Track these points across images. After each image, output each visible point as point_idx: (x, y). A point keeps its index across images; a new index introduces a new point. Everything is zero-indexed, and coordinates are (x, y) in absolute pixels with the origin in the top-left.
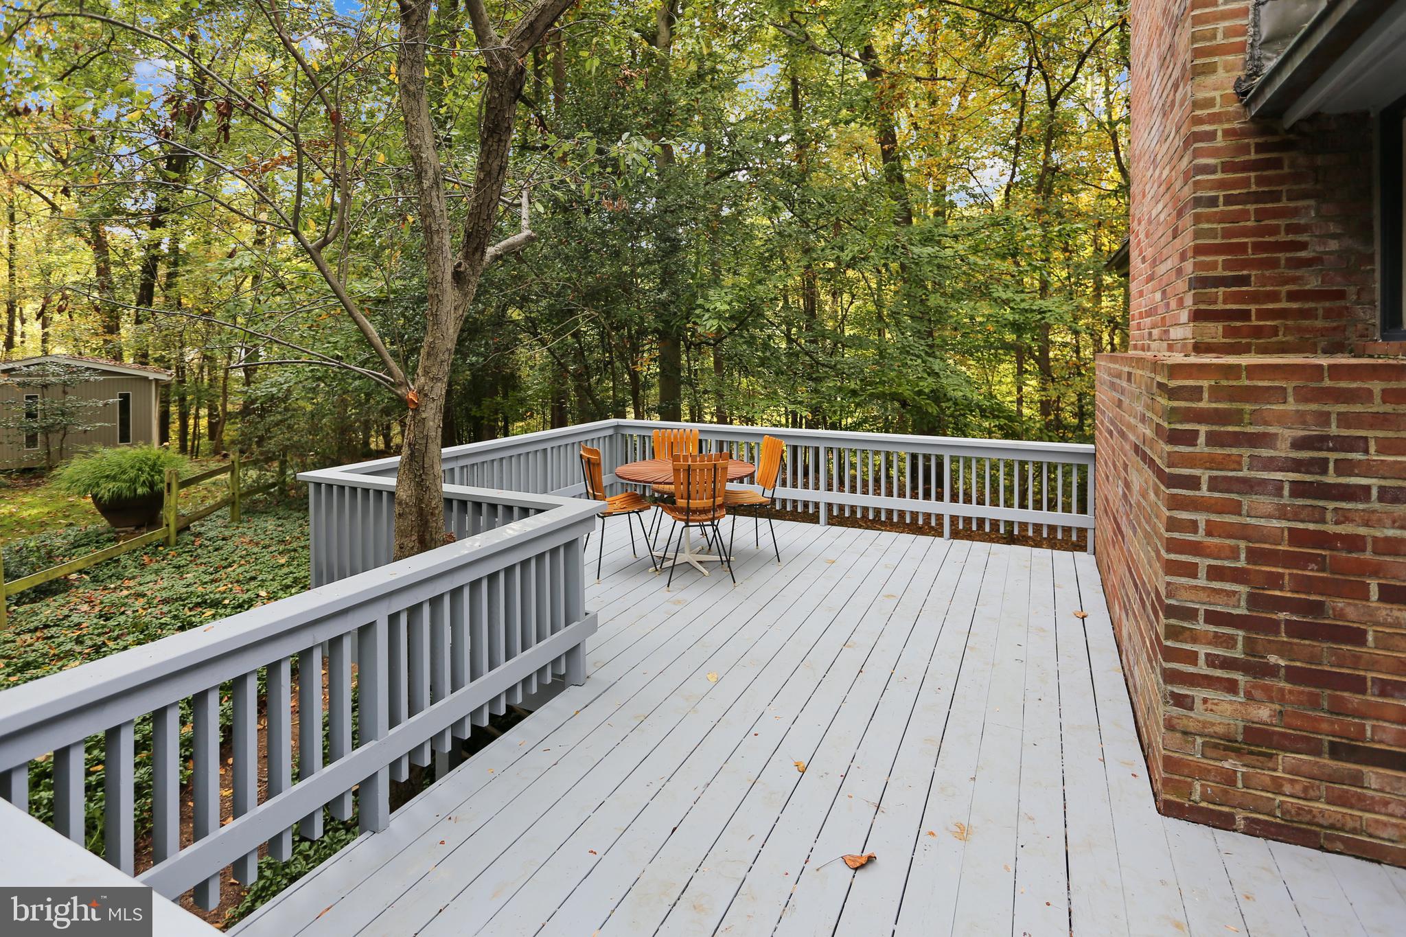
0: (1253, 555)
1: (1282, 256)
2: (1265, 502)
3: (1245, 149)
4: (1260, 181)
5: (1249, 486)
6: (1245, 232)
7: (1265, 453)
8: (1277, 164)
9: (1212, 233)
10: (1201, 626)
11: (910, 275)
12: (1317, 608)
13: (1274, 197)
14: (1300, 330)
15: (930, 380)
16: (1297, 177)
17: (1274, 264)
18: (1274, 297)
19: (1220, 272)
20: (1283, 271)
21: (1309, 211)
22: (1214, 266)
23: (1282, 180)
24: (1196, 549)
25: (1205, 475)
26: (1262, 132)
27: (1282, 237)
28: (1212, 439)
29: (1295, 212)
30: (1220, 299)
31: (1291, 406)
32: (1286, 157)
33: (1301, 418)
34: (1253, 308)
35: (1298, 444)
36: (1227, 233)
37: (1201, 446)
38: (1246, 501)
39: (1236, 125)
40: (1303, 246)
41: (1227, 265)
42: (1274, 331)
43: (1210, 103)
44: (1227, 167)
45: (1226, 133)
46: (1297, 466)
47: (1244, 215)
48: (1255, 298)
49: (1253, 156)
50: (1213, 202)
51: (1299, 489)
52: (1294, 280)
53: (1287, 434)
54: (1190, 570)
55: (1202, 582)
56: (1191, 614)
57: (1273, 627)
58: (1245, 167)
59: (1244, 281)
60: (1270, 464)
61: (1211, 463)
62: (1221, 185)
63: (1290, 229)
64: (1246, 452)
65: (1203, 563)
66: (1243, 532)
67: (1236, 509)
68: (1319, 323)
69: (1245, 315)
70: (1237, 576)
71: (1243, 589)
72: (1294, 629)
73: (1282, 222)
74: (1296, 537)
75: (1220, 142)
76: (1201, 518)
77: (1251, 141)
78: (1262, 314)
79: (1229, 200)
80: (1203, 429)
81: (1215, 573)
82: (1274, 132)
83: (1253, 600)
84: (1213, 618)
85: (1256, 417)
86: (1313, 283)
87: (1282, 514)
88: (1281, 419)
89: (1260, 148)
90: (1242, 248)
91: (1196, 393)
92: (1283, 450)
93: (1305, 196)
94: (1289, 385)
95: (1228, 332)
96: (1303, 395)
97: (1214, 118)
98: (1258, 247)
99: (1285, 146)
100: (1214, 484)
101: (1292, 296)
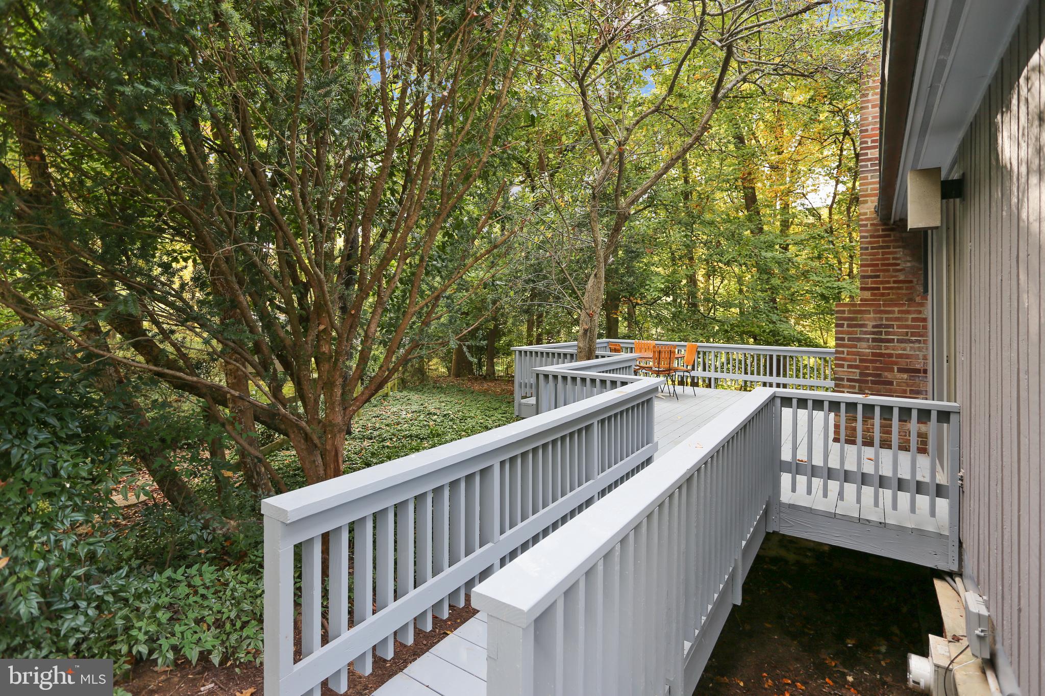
0: (861, 361)
1: (891, 268)
2: (864, 344)
3: (878, 230)
4: (883, 242)
5: (859, 340)
6: (878, 259)
7: (864, 329)
8: (889, 236)
9: (866, 260)
10: (845, 383)
11: (764, 270)
12: (879, 376)
13: (888, 247)
14: (898, 294)
15: (771, 326)
16: (895, 241)
17: (888, 271)
18: (888, 282)
19: (869, 273)
20: (891, 273)
21: (900, 253)
22: (867, 271)
23: (891, 241)
24: (844, 359)
25: (846, 337)
26: (884, 224)
27: (891, 261)
28: (849, 326)
29: (895, 253)
30: (870, 283)
31: (872, 315)
32: (892, 233)
33: (875, 319)
34: (881, 286)
35: (874, 327)
36: (872, 260)
37: (845, 328)
38: (858, 344)
39: (875, 222)
40: (898, 265)
41: (872, 271)
42: (889, 294)
43: (865, 214)
44: (872, 237)
45: (871, 225)
46: (873, 333)
47: (878, 254)
48: (882, 282)
49: (881, 233)
50: (867, 249)
51: (874, 340)
52: (895, 276)
53: (871, 324)
54: (842, 366)
55: (845, 369)
56: (842, 379)
57: (867, 382)
58: (879, 236)
59: (878, 276)
60: (866, 333)
61: (848, 333)
62: (870, 243)
63: (894, 259)
64: (859, 329)
65: (846, 363)
66: (858, 354)
67: (856, 347)
68: (904, 291)
69: (878, 289)
70: (856, 367)
71: (858, 371)
72: (873, 382)
73: (891, 256)
74: (874, 354)
75: (869, 227)
76: (845, 350)
77: (880, 228)
78: (884, 288)
79: (872, 248)
80: (846, 323)
81: (850, 366)
82: (888, 225)
83: (861, 374)
84: (849, 380)
85: (862, 319)
86: (902, 278)
87: (869, 348)
88: (869, 319)
89: (883, 230)
90: (877, 265)
91: (843, 312)
92: (869, 329)
93: (899, 247)
94: (871, 309)
95: (872, 295)
96: (875, 312)
97: (867, 219)
98: (883, 265)
99: (892, 230)
100: (849, 339)
101: (895, 282)
